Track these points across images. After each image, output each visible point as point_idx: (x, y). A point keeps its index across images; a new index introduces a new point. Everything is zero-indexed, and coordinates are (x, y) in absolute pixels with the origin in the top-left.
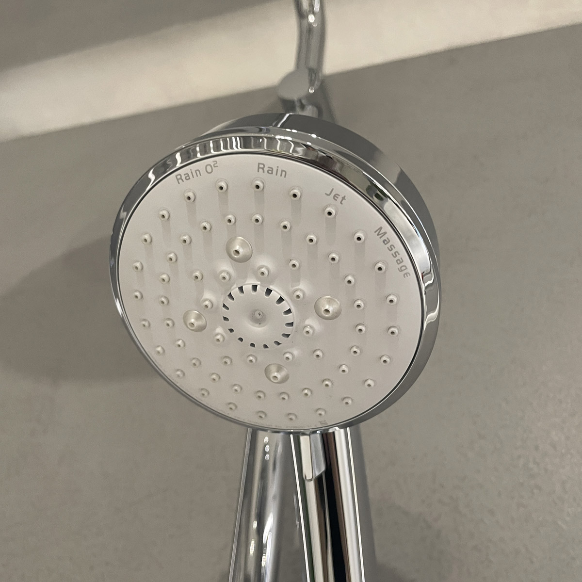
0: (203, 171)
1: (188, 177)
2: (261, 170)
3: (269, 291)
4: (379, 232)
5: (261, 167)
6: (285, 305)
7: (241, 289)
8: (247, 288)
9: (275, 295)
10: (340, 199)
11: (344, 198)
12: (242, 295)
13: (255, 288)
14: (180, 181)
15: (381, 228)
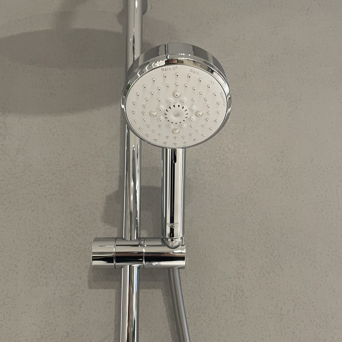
0: (172, 69)
1: (166, 70)
2: (191, 72)
3: (183, 107)
4: (221, 93)
5: (191, 71)
6: (187, 112)
7: (174, 106)
8: (176, 106)
9: (185, 109)
10: (213, 83)
11: (214, 83)
12: (174, 108)
13: (179, 106)
14: (163, 71)
15: (222, 92)
